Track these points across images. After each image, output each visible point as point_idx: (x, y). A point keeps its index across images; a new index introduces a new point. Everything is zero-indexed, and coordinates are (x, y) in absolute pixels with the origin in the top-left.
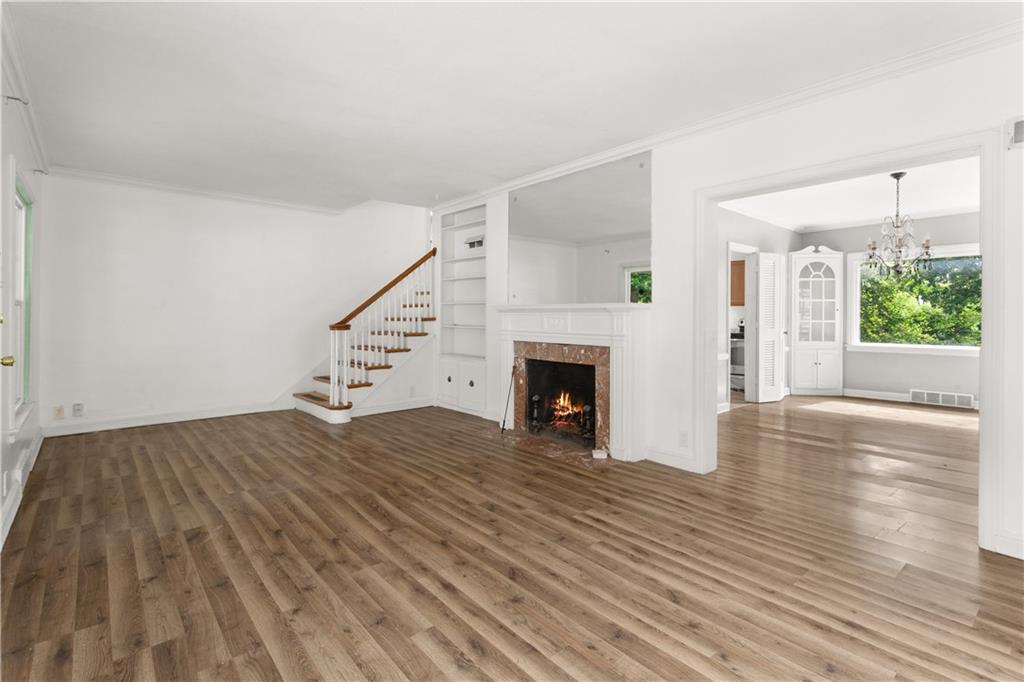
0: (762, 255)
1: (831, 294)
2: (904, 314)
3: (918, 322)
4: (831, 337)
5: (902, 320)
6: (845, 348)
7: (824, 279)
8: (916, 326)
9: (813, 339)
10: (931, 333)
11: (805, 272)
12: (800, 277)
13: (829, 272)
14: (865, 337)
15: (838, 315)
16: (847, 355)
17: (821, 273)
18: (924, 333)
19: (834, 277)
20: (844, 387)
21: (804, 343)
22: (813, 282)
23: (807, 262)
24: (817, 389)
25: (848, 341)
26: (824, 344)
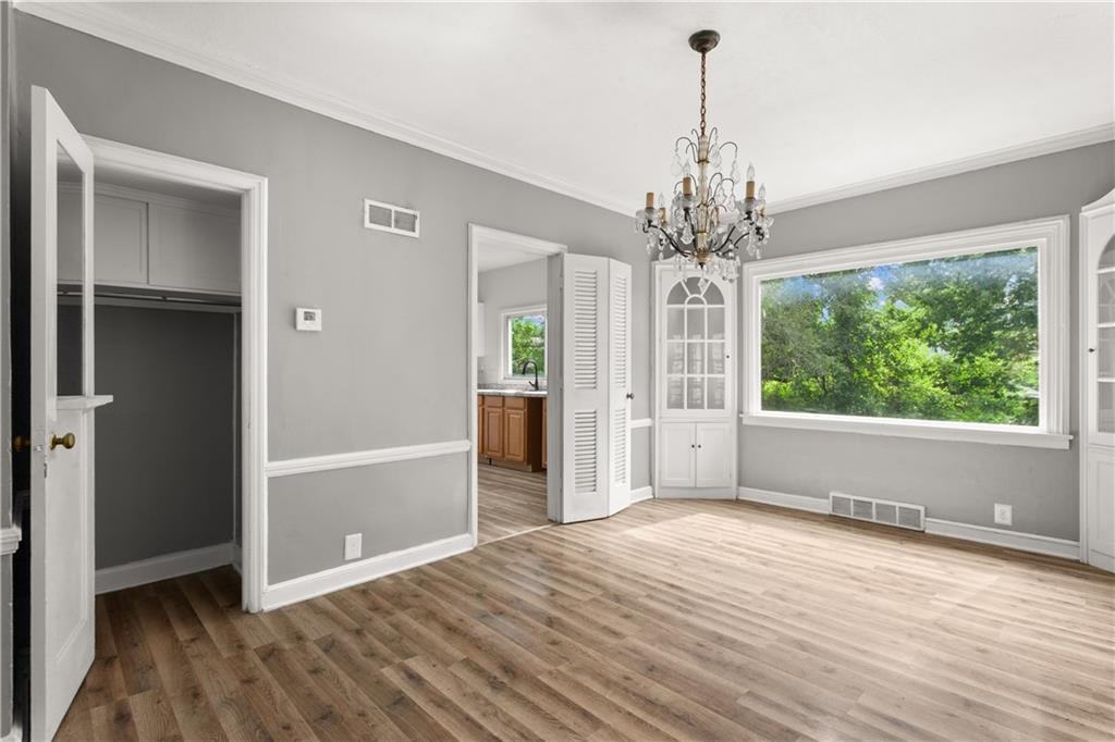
0: (568, 258)
1: (718, 328)
2: (913, 364)
3: (929, 373)
4: (716, 403)
5: (911, 372)
6: (740, 420)
7: (706, 306)
8: (927, 378)
9: (691, 406)
10: (942, 386)
11: (677, 295)
12: (669, 303)
13: (714, 295)
14: (772, 402)
15: (730, 365)
16: (744, 431)
17: (701, 296)
18: (935, 386)
19: (722, 302)
20: (740, 483)
21: (676, 412)
22: (689, 311)
23: (680, 278)
24: (695, 488)
25: (745, 410)
26: (706, 413)
